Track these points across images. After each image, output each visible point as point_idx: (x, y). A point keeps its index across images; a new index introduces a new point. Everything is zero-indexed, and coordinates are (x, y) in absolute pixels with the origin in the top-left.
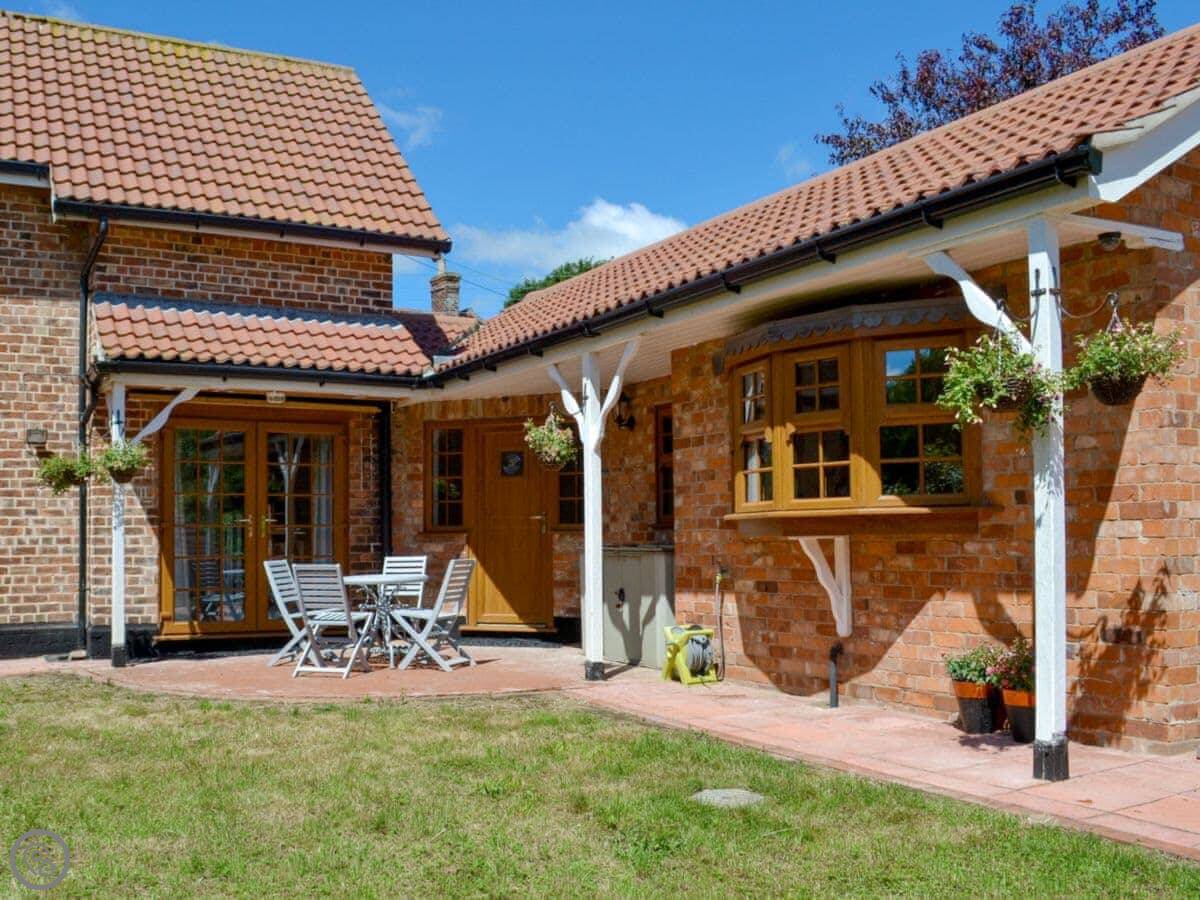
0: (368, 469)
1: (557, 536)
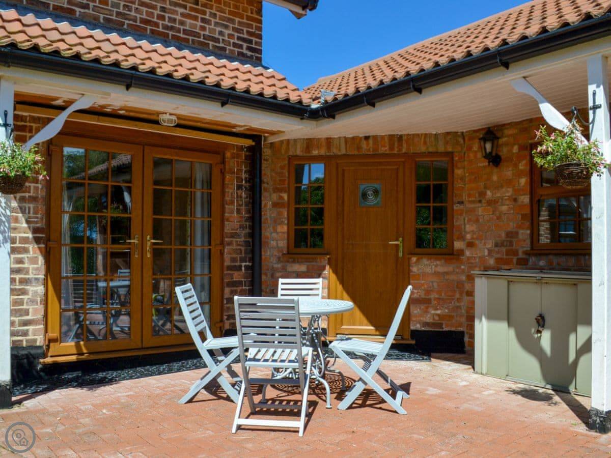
0: (241, 197)
1: (414, 259)
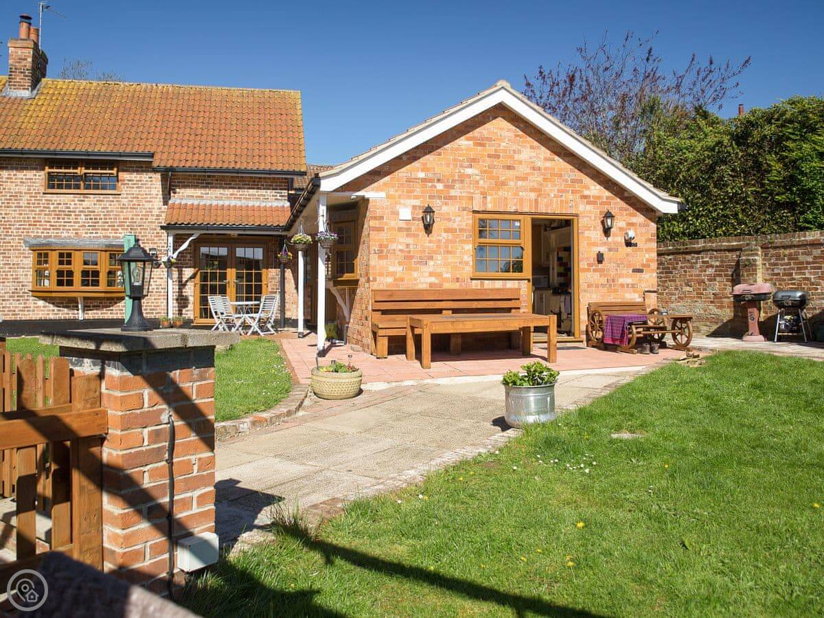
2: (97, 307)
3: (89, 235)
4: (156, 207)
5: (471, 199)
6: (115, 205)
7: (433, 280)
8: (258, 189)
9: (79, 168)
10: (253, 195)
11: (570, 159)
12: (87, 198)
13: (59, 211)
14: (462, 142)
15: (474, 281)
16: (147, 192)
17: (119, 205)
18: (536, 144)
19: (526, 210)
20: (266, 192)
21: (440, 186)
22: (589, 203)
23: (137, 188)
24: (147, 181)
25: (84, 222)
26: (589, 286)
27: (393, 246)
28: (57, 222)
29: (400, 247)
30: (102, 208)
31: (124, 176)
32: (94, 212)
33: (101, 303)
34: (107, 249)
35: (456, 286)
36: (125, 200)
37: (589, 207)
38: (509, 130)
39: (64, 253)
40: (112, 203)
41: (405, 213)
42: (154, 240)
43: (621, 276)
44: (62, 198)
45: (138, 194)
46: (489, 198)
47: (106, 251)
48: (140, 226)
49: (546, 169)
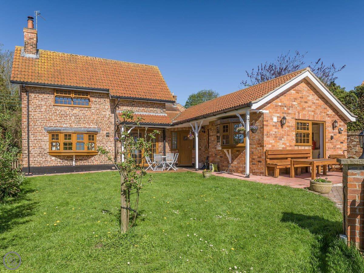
2: (81, 160)
3: (77, 126)
4: (107, 114)
5: (295, 114)
6: (89, 112)
7: (283, 146)
8: (154, 108)
9: (71, 94)
10: (152, 110)
11: (323, 100)
12: (75, 108)
13: (62, 114)
14: (292, 92)
15: (296, 147)
16: (103, 107)
17: (91, 112)
18: (314, 93)
19: (311, 119)
20: (157, 109)
21: (286, 109)
22: (329, 117)
23: (99, 105)
24: (103, 102)
25: (74, 120)
26: (329, 148)
27: (271, 133)
28: (61, 120)
29: (273, 133)
30: (83, 114)
31: (93, 99)
32: (79, 115)
33: (83, 158)
34: (88, 133)
35: (290, 148)
36: (93, 110)
37: (329, 119)
38: (306, 88)
39: (67, 135)
40: (87, 112)
41: (275, 119)
42: (107, 129)
43: (337, 145)
44: (63, 108)
45: (99, 108)
46: (300, 114)
47: (87, 134)
48: (101, 122)
49: (317, 103)
